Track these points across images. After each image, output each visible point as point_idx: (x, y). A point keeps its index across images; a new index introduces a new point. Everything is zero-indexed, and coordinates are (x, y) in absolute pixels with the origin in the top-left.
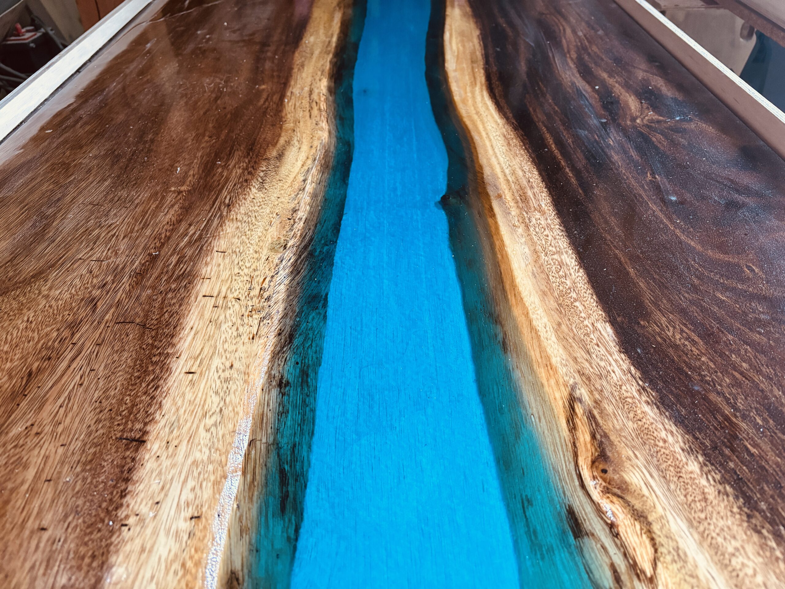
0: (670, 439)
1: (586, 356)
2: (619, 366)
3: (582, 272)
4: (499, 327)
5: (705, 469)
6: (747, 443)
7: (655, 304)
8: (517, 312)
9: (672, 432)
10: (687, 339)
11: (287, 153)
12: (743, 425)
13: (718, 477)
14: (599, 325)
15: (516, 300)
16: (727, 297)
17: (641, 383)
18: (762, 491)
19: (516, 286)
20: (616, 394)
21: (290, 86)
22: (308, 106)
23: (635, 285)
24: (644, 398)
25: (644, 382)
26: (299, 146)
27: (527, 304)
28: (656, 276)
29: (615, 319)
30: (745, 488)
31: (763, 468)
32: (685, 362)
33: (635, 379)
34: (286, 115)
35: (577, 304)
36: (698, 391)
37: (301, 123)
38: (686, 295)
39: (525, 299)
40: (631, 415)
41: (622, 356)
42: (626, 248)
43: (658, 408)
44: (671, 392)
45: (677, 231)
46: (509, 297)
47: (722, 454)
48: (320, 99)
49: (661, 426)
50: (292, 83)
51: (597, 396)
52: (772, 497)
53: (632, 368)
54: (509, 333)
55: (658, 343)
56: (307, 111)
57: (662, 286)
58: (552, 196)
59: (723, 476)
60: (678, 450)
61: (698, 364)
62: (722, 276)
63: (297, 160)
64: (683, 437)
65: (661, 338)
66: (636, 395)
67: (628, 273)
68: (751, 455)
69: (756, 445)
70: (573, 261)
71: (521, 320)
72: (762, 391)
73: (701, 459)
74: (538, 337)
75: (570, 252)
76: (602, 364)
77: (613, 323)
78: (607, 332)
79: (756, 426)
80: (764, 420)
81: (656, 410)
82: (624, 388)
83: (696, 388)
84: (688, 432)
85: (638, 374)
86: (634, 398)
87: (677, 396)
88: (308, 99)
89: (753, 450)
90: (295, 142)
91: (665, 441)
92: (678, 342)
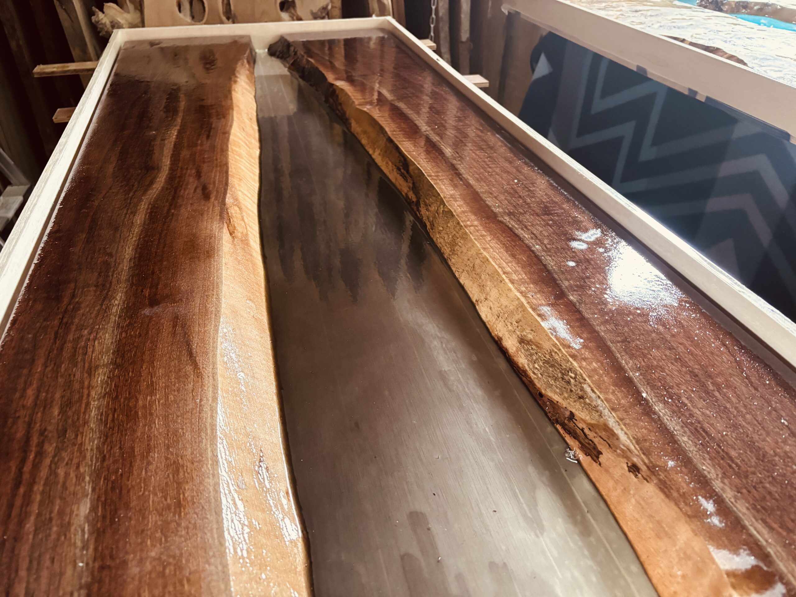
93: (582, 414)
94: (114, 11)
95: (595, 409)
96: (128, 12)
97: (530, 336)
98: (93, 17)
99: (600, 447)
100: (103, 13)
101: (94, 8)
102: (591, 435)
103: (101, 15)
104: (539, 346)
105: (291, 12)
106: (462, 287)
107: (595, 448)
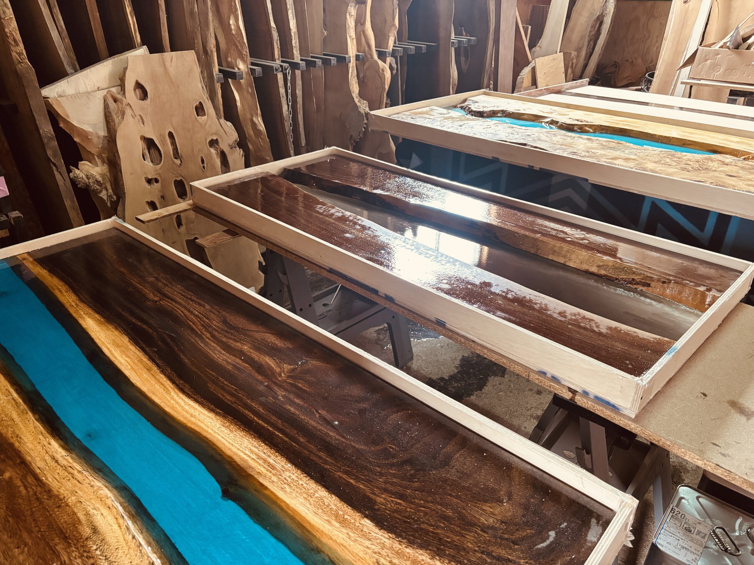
0: (424, 558)
1: (370, 542)
2: (385, 537)
3: (334, 497)
4: (322, 554)
5: (442, 561)
6: (445, 539)
7: (374, 494)
8: (325, 540)
9: (422, 554)
10: (396, 504)
11: (97, 524)
12: (439, 531)
13: (447, 561)
14: (362, 522)
15: (319, 533)
16: (394, 470)
17: (397, 539)
18: (462, 556)
19: (313, 525)
20: (393, 552)
21: (30, 463)
22: (66, 474)
23: (358, 487)
24: (404, 546)
25: (398, 538)
26: (99, 513)
27: (327, 533)
28: (363, 477)
29: (366, 514)
30: (457, 559)
31: (456, 545)
32: (404, 516)
33: (394, 539)
34: (58, 491)
35: (346, 517)
36: (417, 528)
37: (79, 492)
38: (380, 480)
39: (324, 531)
40: (405, 558)
41: (382, 531)
42: (340, 469)
43: (411, 547)
44: (410, 536)
45: (352, 443)
46: (314, 533)
47: (442, 550)
48: (69, 462)
49: (417, 555)
50: (29, 458)
51: (388, 559)
52: (466, 555)
53: (390, 534)
54: (330, 554)
55: (389, 514)
56: (72, 479)
57: (369, 481)
58: (284, 456)
59: (448, 560)
60: (429, 560)
61: (408, 513)
62: (385, 459)
63: (111, 526)
64: (426, 553)
65: (388, 510)
66: (400, 547)
67: (352, 483)
68: (449, 542)
69: (448, 537)
70: (325, 492)
71: (330, 542)
72: (434, 510)
73: (438, 558)
74: (345, 547)
75: (320, 488)
76: (378, 541)
77: (366, 516)
78: (368, 523)
79: (443, 528)
80: (444, 523)
81: (411, 548)
82: (394, 547)
83: (415, 526)
84: (427, 549)
85: (394, 536)
86: (400, 549)
87: (413, 536)
88: (59, 467)
89: (449, 540)
90: (92, 511)
91: (423, 560)
92: (395, 508)
93: (636, 278)
94: (87, 167)
95: (641, 274)
96: (97, 166)
97: (601, 264)
98: (71, 174)
99: (649, 283)
100: (79, 169)
101: (71, 167)
102: (644, 281)
103: (77, 171)
104: (607, 266)
105: (215, 147)
106: (552, 260)
107: (647, 283)
